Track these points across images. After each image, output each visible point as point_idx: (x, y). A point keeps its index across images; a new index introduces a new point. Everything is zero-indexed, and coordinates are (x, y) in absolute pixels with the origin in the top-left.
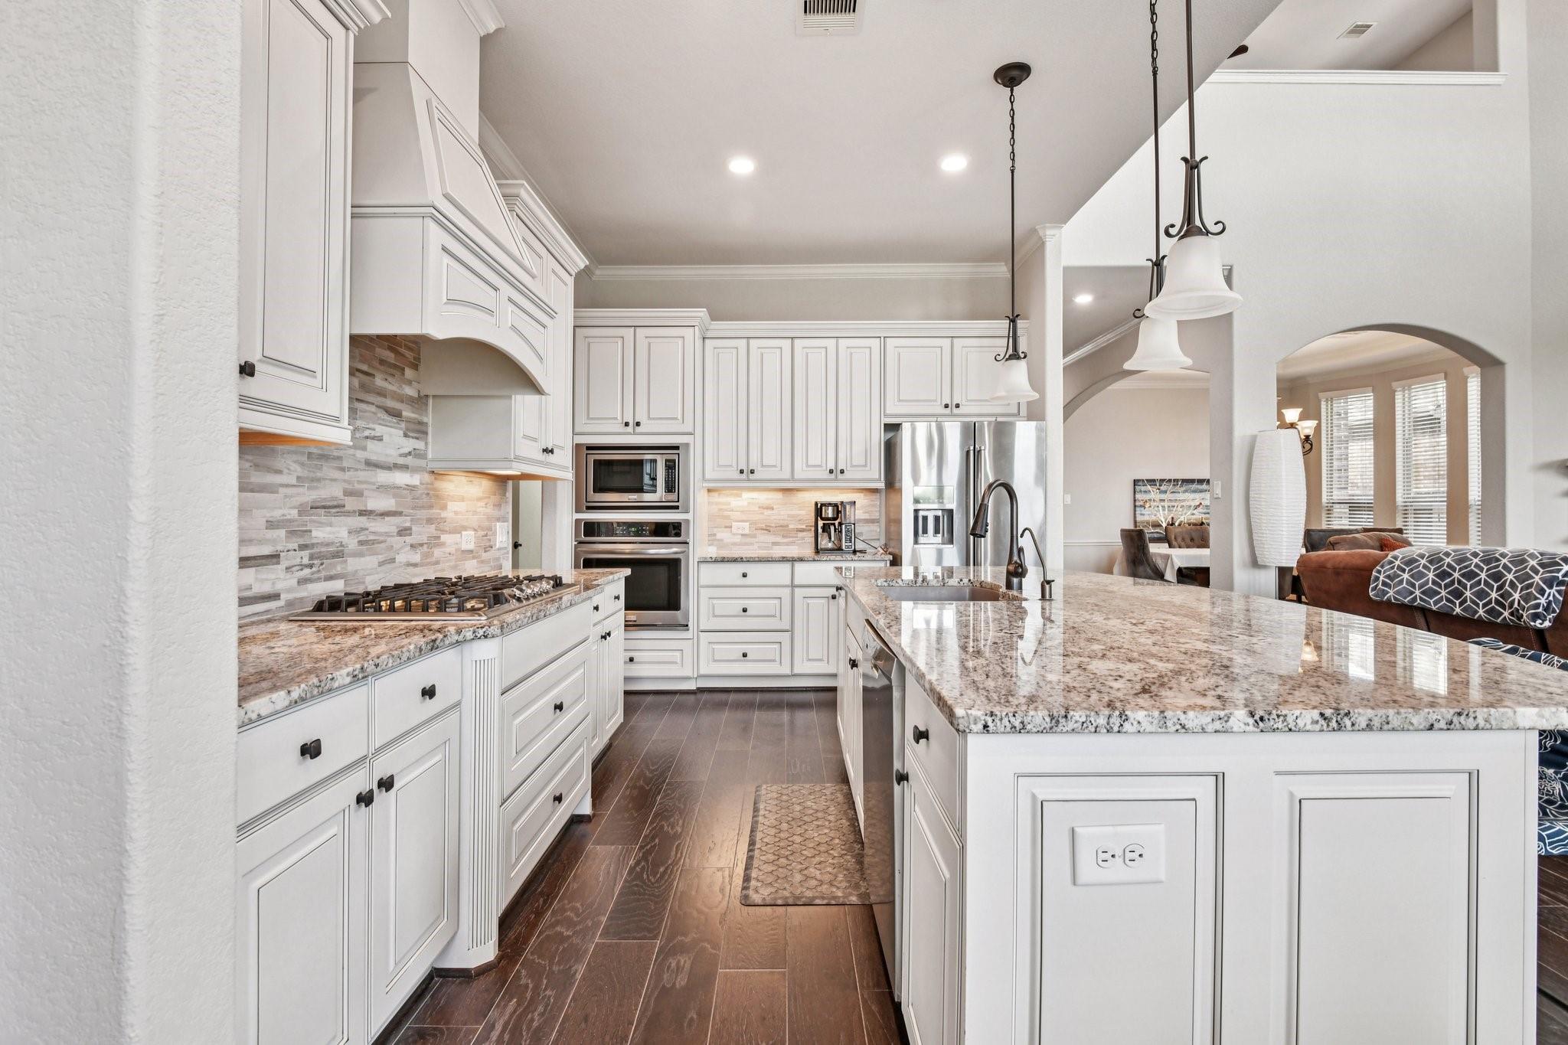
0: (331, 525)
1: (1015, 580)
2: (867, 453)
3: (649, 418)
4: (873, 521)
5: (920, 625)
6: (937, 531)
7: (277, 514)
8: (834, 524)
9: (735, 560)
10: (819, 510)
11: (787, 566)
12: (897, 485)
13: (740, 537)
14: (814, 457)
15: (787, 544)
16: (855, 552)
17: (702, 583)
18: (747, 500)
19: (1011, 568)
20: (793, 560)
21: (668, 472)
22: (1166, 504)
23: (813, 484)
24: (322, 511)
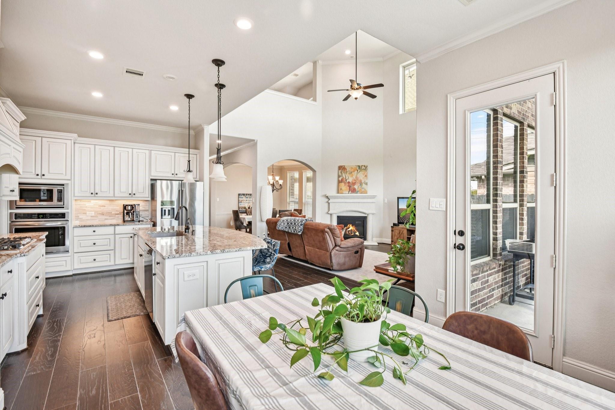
1: (187, 230)
2: (144, 188)
3: (49, 173)
4: (147, 210)
5: (164, 244)
6: (169, 214)
8: (131, 212)
9: (90, 226)
10: (125, 207)
11: (113, 228)
12: (155, 199)
13: (90, 217)
14: (123, 189)
15: (111, 219)
16: (139, 221)
17: (75, 235)
18: (94, 203)
19: (186, 227)
20: (115, 225)
21: (59, 194)
22: (248, 201)
23: (123, 198)
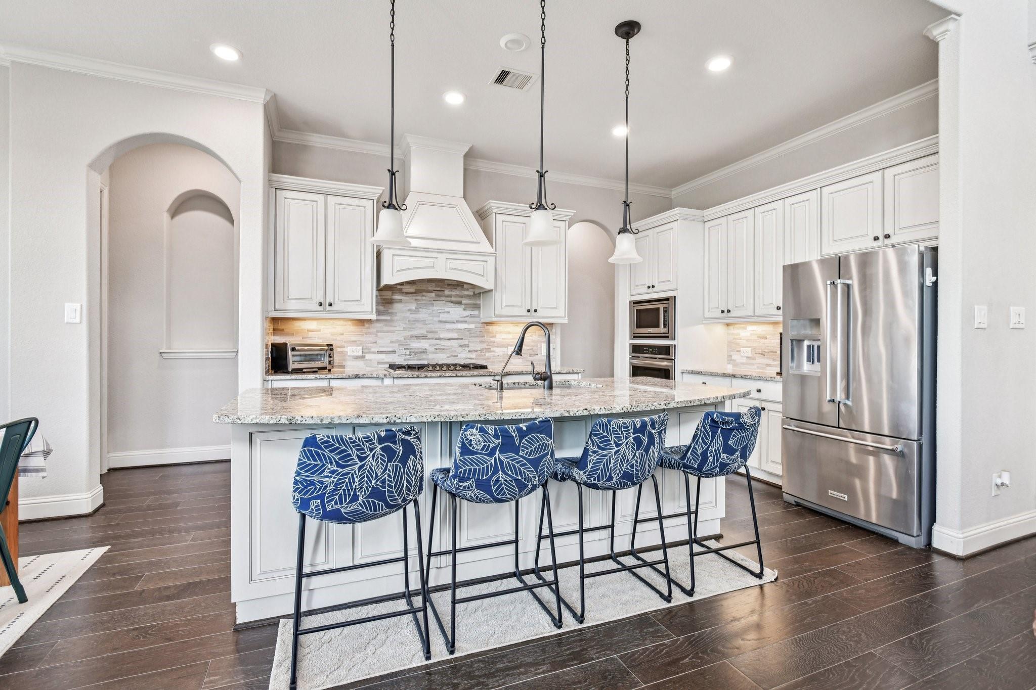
0: (419, 342)
3: (659, 282)
7: (394, 339)
14: (768, 297)
18: (750, 332)
21: (665, 315)
24: (416, 338)
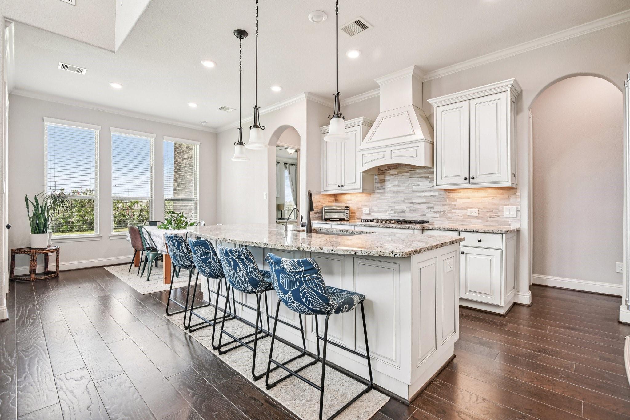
24: (398, 203)
